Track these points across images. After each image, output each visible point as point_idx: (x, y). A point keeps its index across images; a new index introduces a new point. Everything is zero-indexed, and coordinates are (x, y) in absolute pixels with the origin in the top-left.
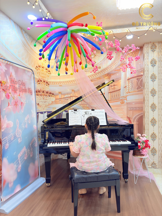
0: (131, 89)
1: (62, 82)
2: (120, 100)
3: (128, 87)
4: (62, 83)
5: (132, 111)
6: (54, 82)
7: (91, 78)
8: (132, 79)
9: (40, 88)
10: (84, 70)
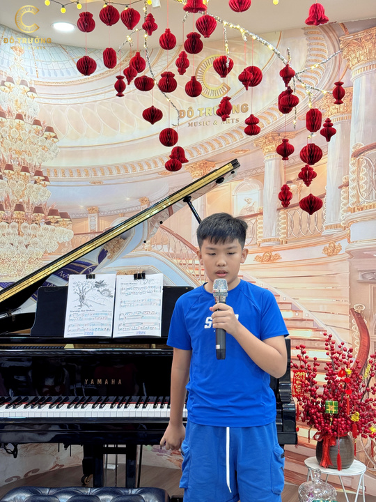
0: (366, 195)
1: (102, 169)
2: (323, 239)
3: (355, 184)
4: (103, 173)
5: (369, 289)
6: (71, 171)
7: (210, 149)
8: (371, 152)
9: (5, 195)
10: (186, 119)
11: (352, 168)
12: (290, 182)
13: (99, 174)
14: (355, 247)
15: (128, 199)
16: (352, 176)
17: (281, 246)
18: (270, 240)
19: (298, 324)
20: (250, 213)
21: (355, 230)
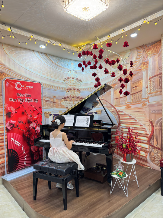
0: (153, 90)
2: (142, 102)
3: (150, 87)
4: (92, 89)
5: (154, 115)
6: (85, 89)
8: (154, 78)
9: (70, 95)
10: (110, 74)
11: (149, 83)
12: (133, 87)
14: (150, 103)
16: (149, 85)
17: (131, 104)
18: (129, 102)
19: (136, 124)
21: (150, 99)
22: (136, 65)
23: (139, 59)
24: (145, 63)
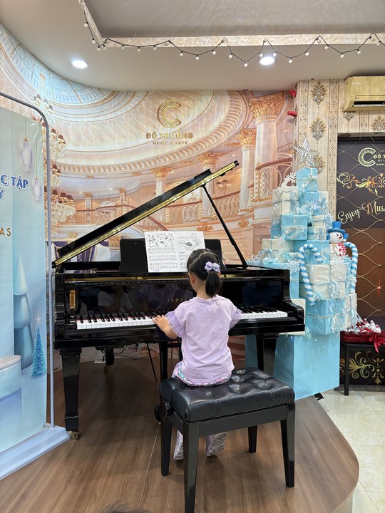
0: (263, 192)
1: (93, 168)
2: (238, 217)
3: (257, 186)
4: (94, 171)
6: (73, 167)
7: (167, 160)
8: (266, 167)
10: (151, 139)
11: (256, 177)
12: (219, 183)
13: (92, 171)
15: (111, 189)
16: (256, 181)
17: (213, 222)
18: (206, 218)
20: (193, 201)
21: (257, 213)
22: (226, 132)
23: (235, 118)
24: (248, 132)
